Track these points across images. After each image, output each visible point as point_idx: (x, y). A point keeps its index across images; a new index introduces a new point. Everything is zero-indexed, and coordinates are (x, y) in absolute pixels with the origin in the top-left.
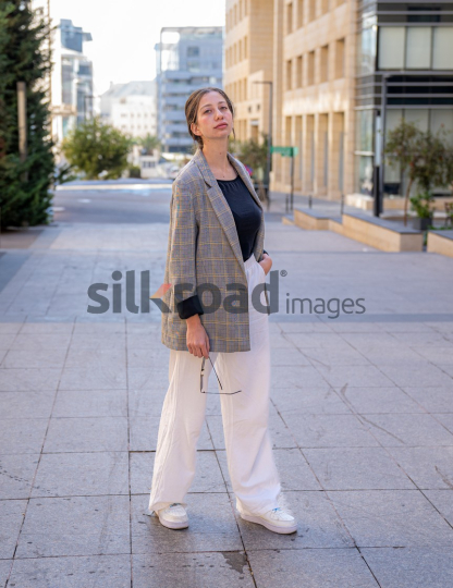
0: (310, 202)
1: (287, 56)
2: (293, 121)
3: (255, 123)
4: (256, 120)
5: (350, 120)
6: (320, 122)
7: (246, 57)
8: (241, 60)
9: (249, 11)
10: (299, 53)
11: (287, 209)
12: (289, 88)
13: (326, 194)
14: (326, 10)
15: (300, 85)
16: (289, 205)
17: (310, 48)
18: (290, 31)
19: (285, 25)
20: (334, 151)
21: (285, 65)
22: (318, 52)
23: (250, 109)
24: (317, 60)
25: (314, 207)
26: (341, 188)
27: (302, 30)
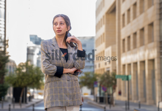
0: (140, 105)
1: (122, 37)
2: (126, 66)
3: (108, 69)
4: (108, 68)
5: (158, 63)
6: (141, 65)
7: (104, 41)
8: (102, 43)
9: (105, 22)
10: (128, 35)
11: (126, 109)
12: (124, 51)
13: (145, 101)
14: (142, 12)
15: (129, 49)
16: (127, 107)
17: (134, 31)
18: (124, 26)
19: (121, 24)
20: (149, 79)
21: (121, 42)
22: (138, 32)
23: (106, 64)
24: (138, 36)
25: (142, 108)
26: (154, 98)
27: (130, 24)
